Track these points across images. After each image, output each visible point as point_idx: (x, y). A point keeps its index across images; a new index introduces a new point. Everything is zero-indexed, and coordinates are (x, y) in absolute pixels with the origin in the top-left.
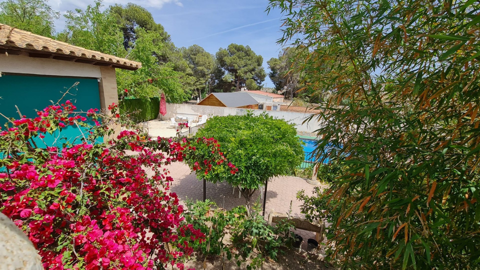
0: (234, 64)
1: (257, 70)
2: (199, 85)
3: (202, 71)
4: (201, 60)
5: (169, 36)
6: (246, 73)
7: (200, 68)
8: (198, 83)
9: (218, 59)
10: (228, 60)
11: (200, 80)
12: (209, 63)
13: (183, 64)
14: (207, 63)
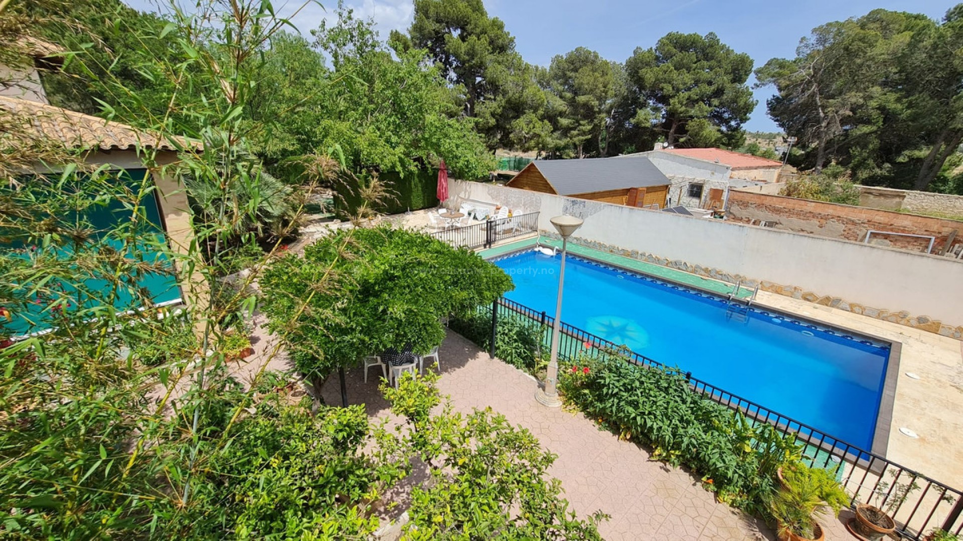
0: (662, 85)
1: (728, 96)
2: (578, 135)
3: (586, 105)
4: (585, 82)
5: (512, 41)
6: (692, 102)
7: (582, 99)
8: (575, 132)
9: (630, 74)
10: (649, 75)
11: (580, 125)
12: (605, 87)
13: (535, 95)
14: (600, 86)
